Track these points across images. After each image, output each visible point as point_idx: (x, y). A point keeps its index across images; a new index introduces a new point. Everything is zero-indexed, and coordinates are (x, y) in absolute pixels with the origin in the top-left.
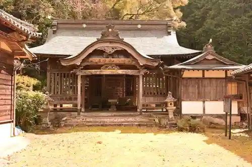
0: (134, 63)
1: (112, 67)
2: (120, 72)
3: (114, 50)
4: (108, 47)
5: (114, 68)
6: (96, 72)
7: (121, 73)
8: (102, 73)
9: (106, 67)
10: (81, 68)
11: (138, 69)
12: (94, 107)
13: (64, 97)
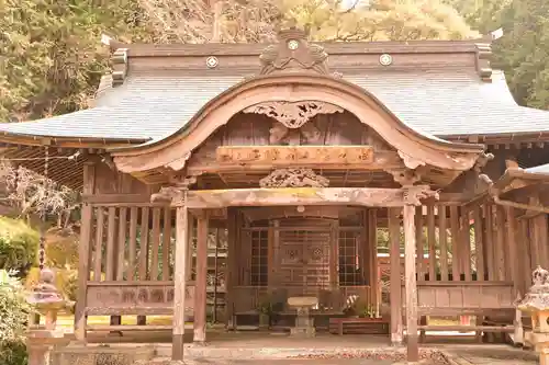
0: (380, 163)
1: (301, 179)
2: (333, 195)
3: (307, 116)
4: (285, 105)
5: (306, 180)
6: (244, 196)
7: (334, 199)
8: (264, 201)
9: (279, 178)
10: (187, 182)
11: (398, 186)
12: (243, 320)
13: (137, 291)
